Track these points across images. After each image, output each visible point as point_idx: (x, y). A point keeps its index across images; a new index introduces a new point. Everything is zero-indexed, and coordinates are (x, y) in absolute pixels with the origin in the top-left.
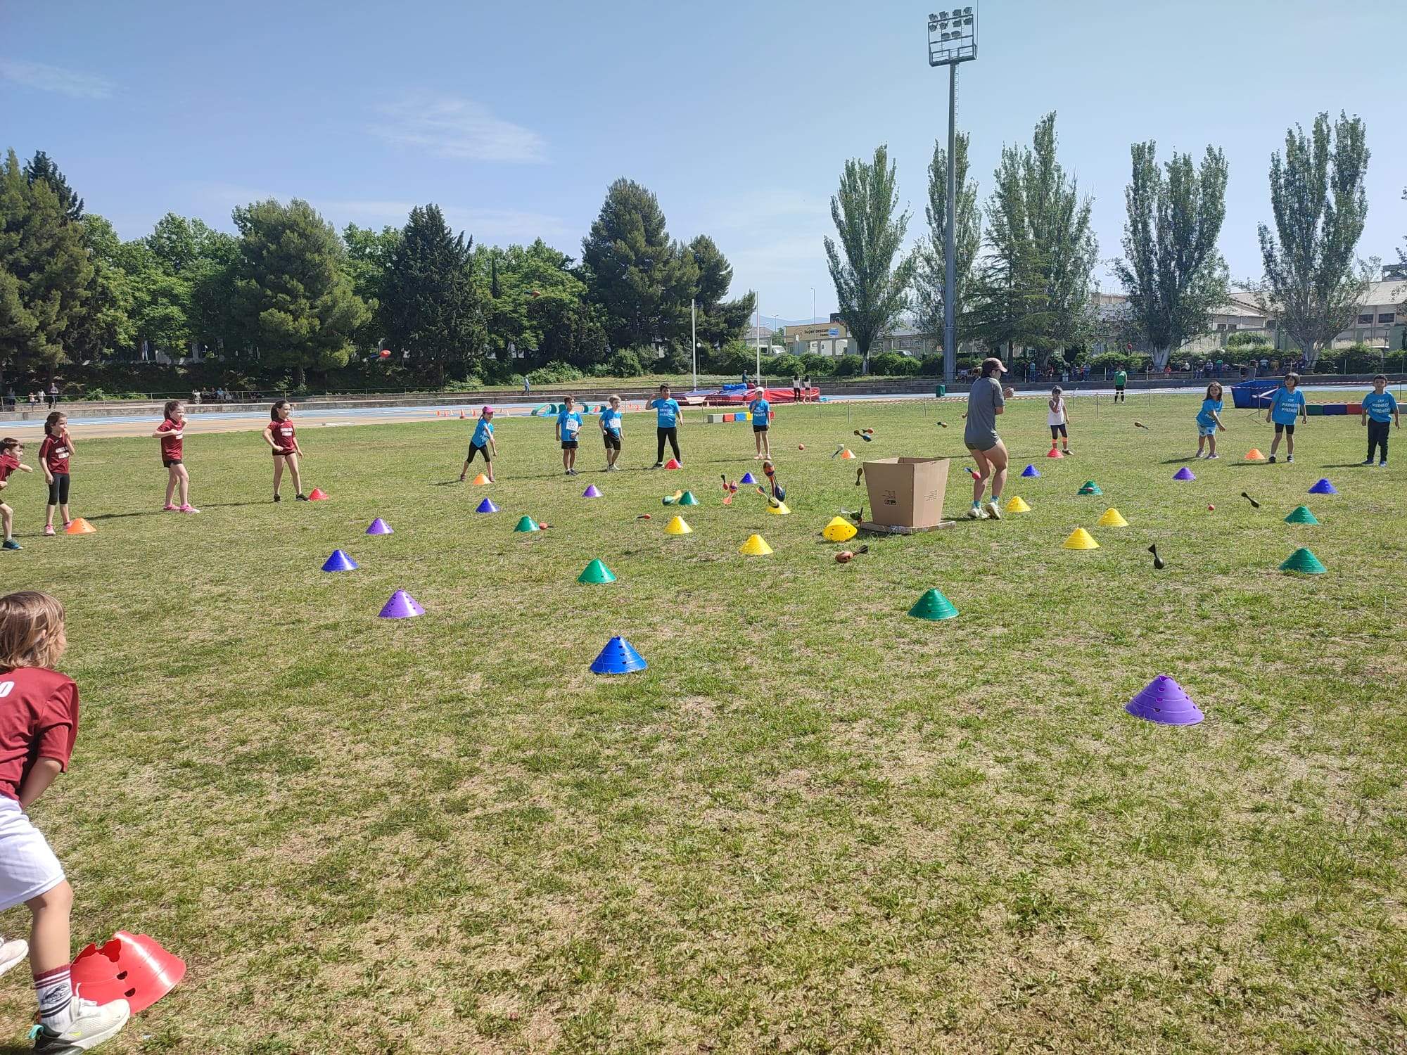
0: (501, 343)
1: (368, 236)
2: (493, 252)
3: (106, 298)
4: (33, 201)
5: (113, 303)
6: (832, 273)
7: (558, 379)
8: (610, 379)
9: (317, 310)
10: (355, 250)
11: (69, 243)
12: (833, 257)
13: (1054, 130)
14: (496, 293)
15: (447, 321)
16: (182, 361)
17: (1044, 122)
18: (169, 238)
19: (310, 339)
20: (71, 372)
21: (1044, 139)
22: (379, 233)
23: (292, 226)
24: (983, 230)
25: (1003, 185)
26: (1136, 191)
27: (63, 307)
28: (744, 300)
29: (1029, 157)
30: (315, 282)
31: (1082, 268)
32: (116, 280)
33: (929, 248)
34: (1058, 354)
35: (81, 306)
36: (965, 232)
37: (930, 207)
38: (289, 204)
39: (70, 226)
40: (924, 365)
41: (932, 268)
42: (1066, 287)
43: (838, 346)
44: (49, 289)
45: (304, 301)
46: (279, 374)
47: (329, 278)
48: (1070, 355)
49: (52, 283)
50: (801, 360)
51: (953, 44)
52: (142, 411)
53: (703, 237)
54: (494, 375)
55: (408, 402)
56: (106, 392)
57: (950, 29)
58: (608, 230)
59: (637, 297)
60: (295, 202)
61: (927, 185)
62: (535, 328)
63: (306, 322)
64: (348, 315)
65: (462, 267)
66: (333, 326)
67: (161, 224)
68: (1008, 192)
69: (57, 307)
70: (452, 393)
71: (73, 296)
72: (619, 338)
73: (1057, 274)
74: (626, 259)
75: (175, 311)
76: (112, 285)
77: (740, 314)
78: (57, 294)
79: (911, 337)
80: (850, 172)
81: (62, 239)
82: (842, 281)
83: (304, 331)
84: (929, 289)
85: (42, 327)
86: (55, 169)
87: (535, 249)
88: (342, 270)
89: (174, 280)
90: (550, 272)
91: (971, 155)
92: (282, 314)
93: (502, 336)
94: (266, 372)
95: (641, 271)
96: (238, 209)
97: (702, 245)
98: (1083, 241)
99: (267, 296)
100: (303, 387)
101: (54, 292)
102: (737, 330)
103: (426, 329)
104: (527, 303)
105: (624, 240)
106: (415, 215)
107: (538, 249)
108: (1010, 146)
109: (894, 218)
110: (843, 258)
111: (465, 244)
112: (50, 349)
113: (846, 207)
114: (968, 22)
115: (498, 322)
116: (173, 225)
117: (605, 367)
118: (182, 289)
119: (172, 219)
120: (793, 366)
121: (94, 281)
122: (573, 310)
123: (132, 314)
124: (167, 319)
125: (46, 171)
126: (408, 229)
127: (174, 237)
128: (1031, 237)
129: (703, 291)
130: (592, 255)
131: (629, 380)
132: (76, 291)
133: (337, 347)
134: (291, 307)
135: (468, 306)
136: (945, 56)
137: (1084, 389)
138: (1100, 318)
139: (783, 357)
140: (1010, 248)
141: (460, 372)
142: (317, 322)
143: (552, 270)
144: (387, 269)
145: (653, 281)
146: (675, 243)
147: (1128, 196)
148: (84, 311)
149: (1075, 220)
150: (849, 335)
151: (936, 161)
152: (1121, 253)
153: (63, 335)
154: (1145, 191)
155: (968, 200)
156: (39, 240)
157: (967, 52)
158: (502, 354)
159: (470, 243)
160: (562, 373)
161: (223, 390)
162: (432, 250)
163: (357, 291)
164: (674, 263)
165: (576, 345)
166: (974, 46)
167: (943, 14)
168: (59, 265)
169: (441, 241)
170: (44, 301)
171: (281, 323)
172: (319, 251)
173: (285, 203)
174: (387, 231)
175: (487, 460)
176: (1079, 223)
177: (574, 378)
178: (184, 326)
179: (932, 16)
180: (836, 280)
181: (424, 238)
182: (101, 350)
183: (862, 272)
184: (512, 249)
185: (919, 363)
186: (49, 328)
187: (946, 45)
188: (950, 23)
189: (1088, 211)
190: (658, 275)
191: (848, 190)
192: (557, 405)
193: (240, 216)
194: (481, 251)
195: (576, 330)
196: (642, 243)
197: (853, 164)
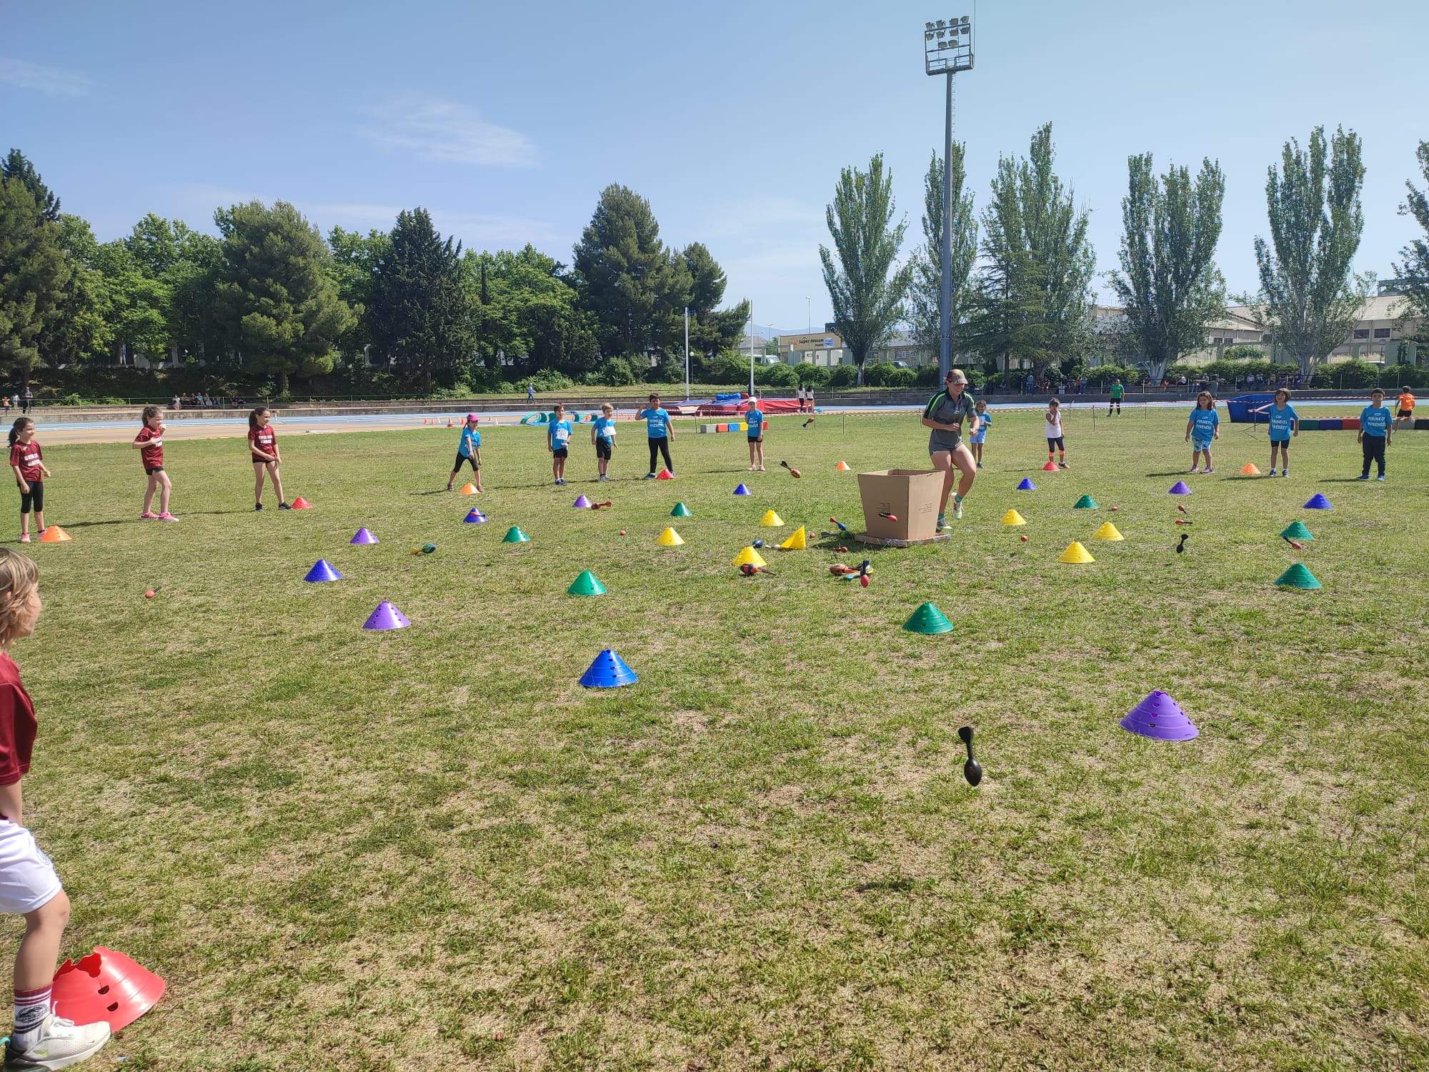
0: (490, 350)
1: (354, 240)
2: (483, 257)
3: (82, 300)
4: (8, 200)
5: (90, 307)
6: (827, 282)
7: (548, 387)
8: (601, 388)
9: (301, 315)
10: (341, 254)
11: (45, 244)
12: (829, 266)
13: (1051, 141)
14: (485, 299)
15: (435, 327)
16: (161, 366)
17: (1040, 132)
18: (148, 240)
19: (293, 345)
20: (45, 376)
21: (1041, 148)
22: (366, 237)
23: (276, 229)
24: (979, 240)
25: (999, 195)
26: (1133, 203)
27: (38, 309)
28: (738, 309)
29: (1025, 167)
30: (300, 286)
31: (1078, 279)
32: (94, 284)
33: (925, 258)
34: (1055, 366)
35: (58, 308)
36: (962, 243)
37: (927, 217)
38: (274, 207)
39: (46, 227)
40: (919, 376)
41: (929, 279)
42: (1063, 299)
43: (832, 357)
44: (23, 291)
45: (287, 305)
46: (260, 380)
47: (313, 282)
48: (1067, 367)
49: (27, 284)
50: (796, 370)
51: (950, 54)
52: (119, 417)
53: (696, 244)
54: (483, 383)
55: (394, 410)
56: (82, 396)
57: (947, 38)
58: (600, 237)
59: (629, 304)
60: (279, 205)
61: (923, 194)
62: (525, 335)
63: (290, 327)
64: (333, 320)
65: (451, 272)
66: (317, 331)
67: (140, 225)
68: (1005, 202)
69: (32, 309)
70: (440, 401)
71: (49, 298)
72: (613, 347)
73: (1054, 286)
74: (619, 266)
75: (154, 314)
76: (89, 287)
77: (735, 322)
78: (32, 296)
79: (907, 348)
80: (846, 180)
81: (38, 240)
82: (837, 290)
83: (287, 336)
84: (925, 299)
85: (16, 329)
86: (30, 167)
87: (525, 255)
88: (327, 274)
89: (153, 282)
90: (540, 277)
91: (967, 165)
92: (265, 318)
93: (490, 343)
94: (248, 377)
95: (633, 278)
96: (220, 210)
97: (696, 252)
98: (1080, 253)
99: (250, 300)
100: (286, 393)
101: (29, 293)
102: (730, 339)
103: (414, 336)
104: (517, 309)
105: (617, 246)
106: (402, 219)
107: (528, 254)
108: (1007, 156)
109: (890, 227)
110: (839, 267)
111: (454, 248)
112: (24, 352)
113: (841, 216)
114: (965, 31)
115: (487, 328)
116: (154, 227)
117: (596, 375)
118: (161, 292)
119: (153, 220)
120: (787, 376)
121: (71, 283)
122: (564, 317)
123: (109, 317)
124: (146, 322)
125: (21, 169)
126: (395, 233)
127: (154, 239)
128: (1028, 248)
129: (697, 299)
130: (584, 262)
131: (622, 388)
132: (52, 292)
133: (321, 352)
134: (275, 311)
135: (456, 312)
136: (941, 65)
137: (1081, 401)
138: (1097, 330)
139: (777, 368)
140: (1007, 259)
141: (448, 379)
142: (301, 327)
143: (542, 276)
144: (374, 273)
145: (645, 288)
146: (668, 250)
147: (1125, 208)
148: (60, 313)
149: (1072, 231)
150: (844, 345)
151: (932, 171)
152: (1117, 266)
153: (38, 338)
154: (1142, 204)
155: (966, 210)
156: (14, 240)
157: (964, 62)
158: (491, 361)
159: (459, 248)
160: (552, 381)
161: (203, 395)
162: (420, 255)
163: (343, 296)
164: (667, 270)
165: (567, 352)
166: (971, 55)
167: (940, 23)
168: (36, 266)
169: (430, 245)
170: (18, 303)
171: (264, 327)
172: (303, 254)
173: (269, 205)
174: (373, 235)
175: (475, 469)
176: (1076, 234)
177: (565, 386)
178: (163, 329)
179: (929, 25)
180: (831, 289)
181: (411, 241)
182: (77, 353)
183: (858, 282)
184: (500, 254)
185: (915, 375)
186: (24, 330)
187: (944, 54)
188: (947, 32)
189: (1085, 223)
190: (650, 283)
191: (844, 198)
192: (547, 413)
193: (222, 218)
194: (470, 256)
195: (567, 338)
196: (634, 250)
197: (849, 172)
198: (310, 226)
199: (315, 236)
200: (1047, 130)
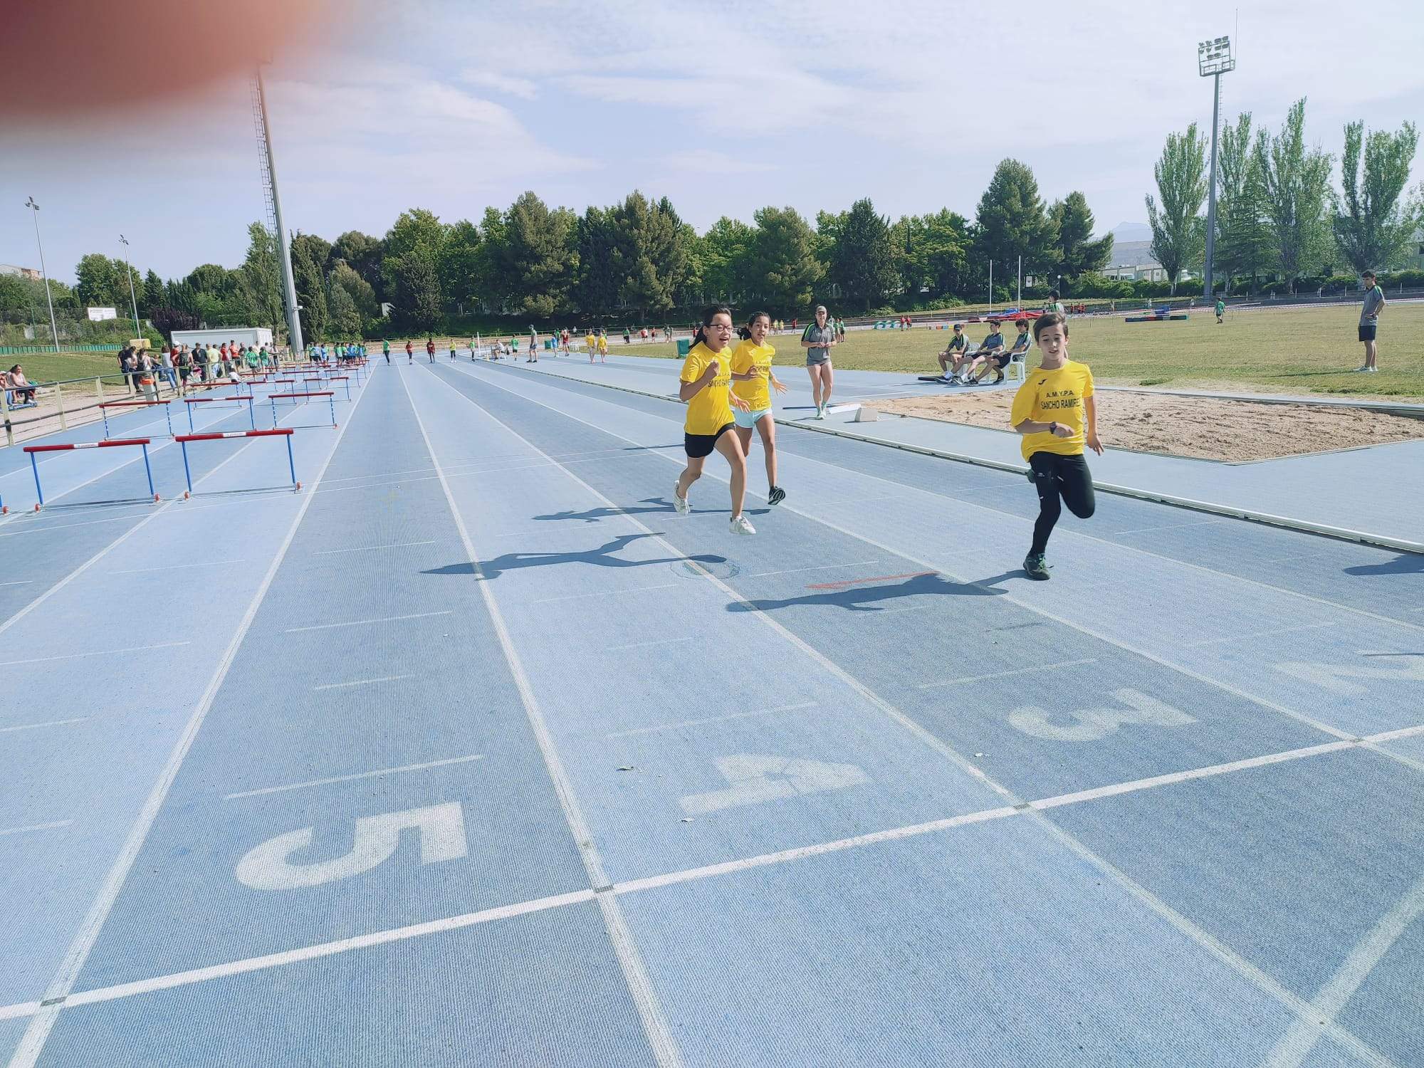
1: (831, 220)
2: (912, 220)
3: (691, 271)
4: (662, 225)
5: (694, 274)
7: (946, 306)
9: (794, 271)
10: (822, 228)
12: (1153, 210)
14: (909, 250)
15: (871, 272)
17: (1295, 106)
18: (721, 232)
22: (838, 215)
23: (784, 223)
27: (673, 279)
28: (1104, 239)
30: (795, 255)
32: (697, 263)
35: (681, 277)
39: (677, 235)
44: (668, 270)
45: (788, 266)
47: (802, 252)
49: (669, 267)
51: (1216, 62)
53: (1076, 193)
54: (903, 305)
57: (1213, 52)
60: (787, 208)
63: (788, 278)
64: (812, 272)
65: (881, 238)
66: (802, 280)
67: (717, 223)
69: (671, 279)
71: (678, 272)
74: (1004, 219)
76: (694, 264)
77: (1099, 251)
78: (671, 273)
80: (1171, 143)
81: (674, 242)
82: (1157, 226)
83: (787, 284)
85: (664, 290)
86: (671, 205)
87: (942, 216)
89: (722, 258)
92: (776, 275)
95: (1014, 226)
96: (757, 211)
97: (1076, 199)
99: (769, 265)
101: (670, 271)
104: (929, 256)
105: (1004, 204)
106: (854, 206)
107: (944, 215)
110: (1160, 208)
111: (885, 222)
112: (667, 301)
113: (1164, 171)
114: (1226, 46)
115: (907, 269)
116: (723, 223)
118: (726, 263)
119: (723, 219)
121: (686, 263)
122: (960, 258)
123: (702, 279)
125: (666, 206)
126: (851, 214)
127: (724, 231)
130: (984, 216)
131: (996, 304)
132: (679, 269)
133: (804, 292)
134: (781, 270)
135: (886, 261)
136: (1212, 69)
141: (880, 303)
142: (794, 278)
144: (838, 241)
145: (1022, 232)
146: (1046, 202)
148: (682, 279)
150: (1161, 266)
153: (672, 293)
156: (664, 245)
157: (1227, 66)
159: (888, 221)
160: (950, 302)
162: (864, 228)
163: (818, 257)
166: (1231, 62)
167: (1209, 43)
168: (672, 257)
169: (871, 221)
170: (665, 277)
171: (775, 280)
172: (796, 236)
173: (782, 210)
174: (843, 214)
177: (958, 305)
179: (1201, 45)
181: (860, 219)
184: (925, 217)
186: (667, 290)
187: (1212, 62)
188: (1213, 48)
190: (1027, 228)
193: (758, 215)
194: (901, 222)
196: (1018, 206)
197: (1174, 136)
198: (802, 219)
199: (805, 225)
200: (1301, 104)
